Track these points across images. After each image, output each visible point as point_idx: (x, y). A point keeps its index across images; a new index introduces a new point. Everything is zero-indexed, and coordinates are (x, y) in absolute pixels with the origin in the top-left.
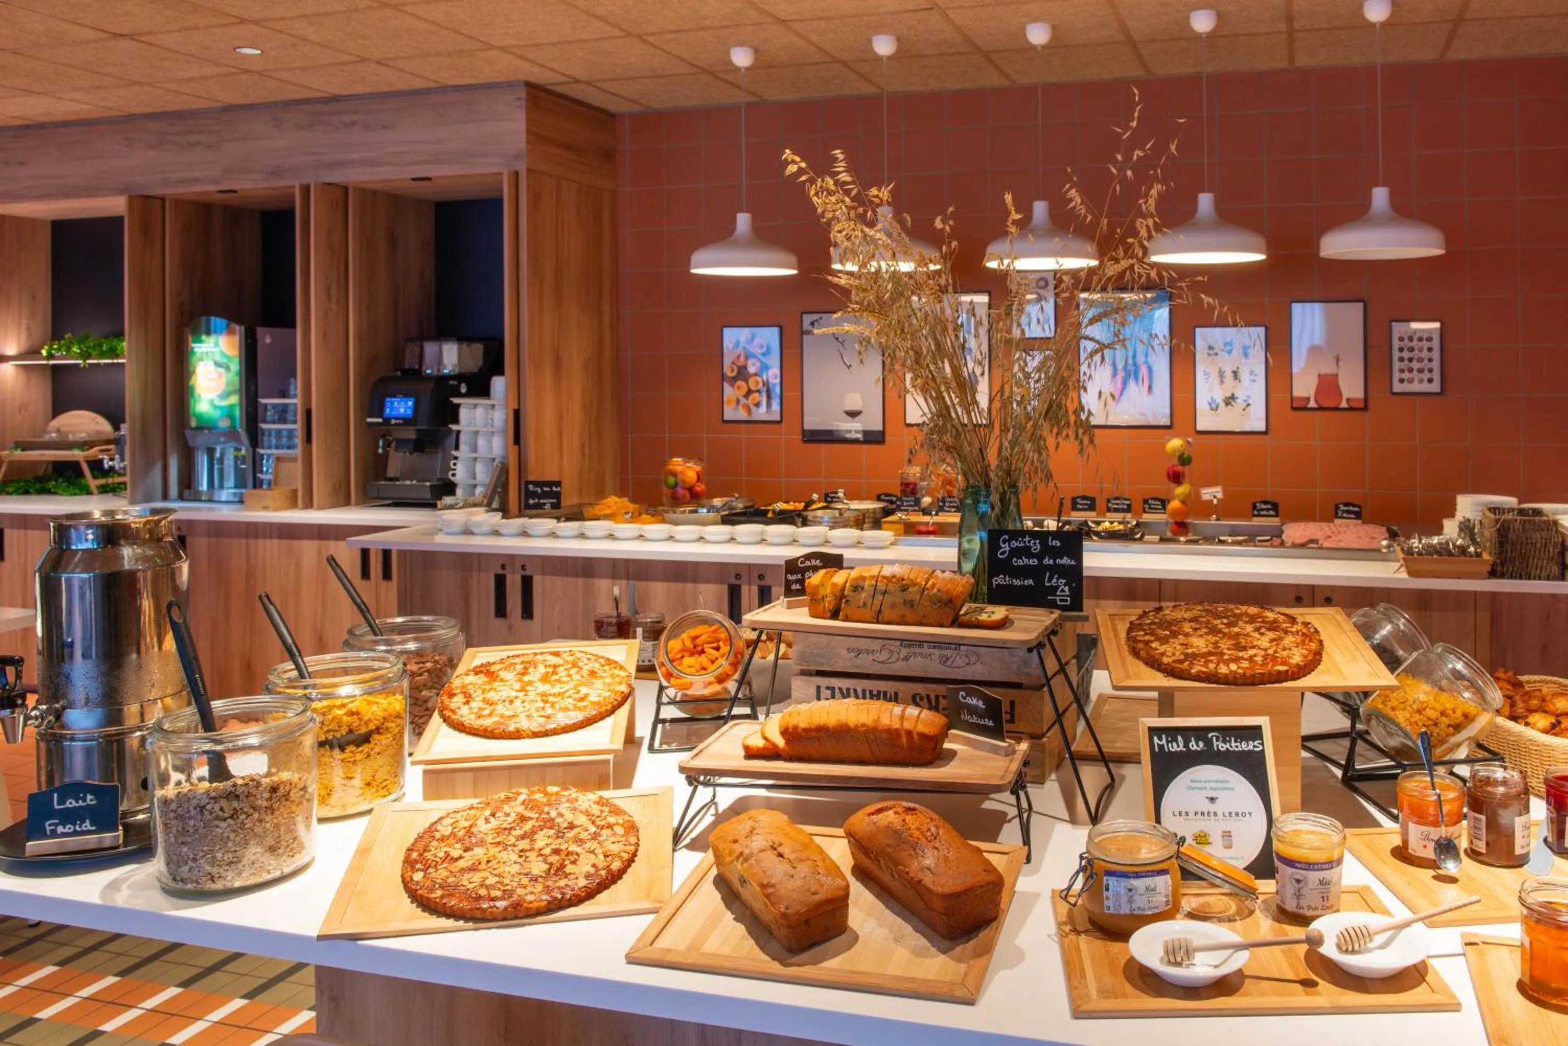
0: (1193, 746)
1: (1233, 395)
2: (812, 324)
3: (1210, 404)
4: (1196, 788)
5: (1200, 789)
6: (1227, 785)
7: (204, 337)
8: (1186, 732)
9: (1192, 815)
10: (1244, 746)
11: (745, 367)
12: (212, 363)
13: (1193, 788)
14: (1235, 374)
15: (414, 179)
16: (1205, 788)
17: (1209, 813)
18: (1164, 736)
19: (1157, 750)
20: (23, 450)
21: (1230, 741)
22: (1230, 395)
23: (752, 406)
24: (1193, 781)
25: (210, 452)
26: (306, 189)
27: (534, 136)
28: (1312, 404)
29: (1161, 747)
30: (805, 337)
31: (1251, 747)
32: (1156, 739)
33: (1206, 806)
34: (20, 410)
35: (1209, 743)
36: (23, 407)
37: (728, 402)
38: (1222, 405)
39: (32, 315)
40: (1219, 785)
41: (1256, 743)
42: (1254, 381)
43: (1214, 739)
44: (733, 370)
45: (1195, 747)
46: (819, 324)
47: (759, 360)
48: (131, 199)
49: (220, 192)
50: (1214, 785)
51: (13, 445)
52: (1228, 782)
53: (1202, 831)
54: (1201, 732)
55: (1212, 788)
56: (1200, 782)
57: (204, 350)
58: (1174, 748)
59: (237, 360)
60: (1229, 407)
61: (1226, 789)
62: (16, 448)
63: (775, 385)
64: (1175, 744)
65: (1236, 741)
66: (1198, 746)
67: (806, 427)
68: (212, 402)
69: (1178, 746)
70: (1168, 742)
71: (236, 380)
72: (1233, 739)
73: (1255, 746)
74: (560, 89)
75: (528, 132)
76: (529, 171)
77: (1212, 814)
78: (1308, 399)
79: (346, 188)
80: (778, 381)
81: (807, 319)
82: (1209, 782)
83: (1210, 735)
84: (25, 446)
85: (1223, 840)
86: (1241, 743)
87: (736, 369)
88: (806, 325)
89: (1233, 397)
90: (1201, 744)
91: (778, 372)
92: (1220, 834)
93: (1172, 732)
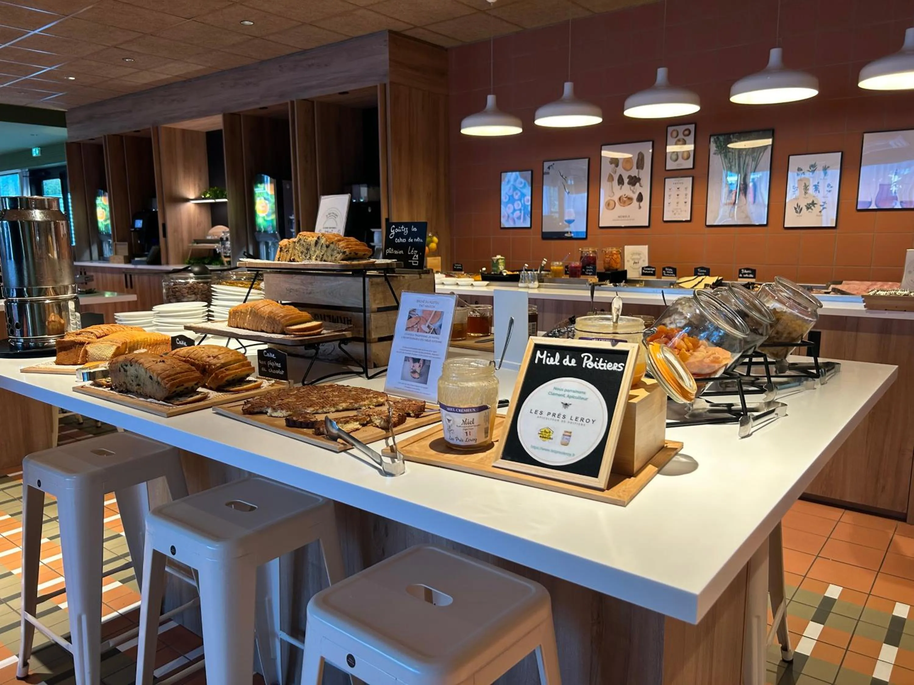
0: (566, 362)
1: (813, 202)
2: (549, 168)
3: (795, 209)
4: (556, 394)
5: (559, 395)
6: (582, 395)
7: (259, 185)
8: (564, 350)
9: (545, 415)
10: (610, 367)
11: (512, 196)
12: (263, 198)
13: (554, 394)
14: (816, 187)
15: (340, 93)
16: (563, 396)
17: (559, 415)
18: (545, 352)
19: (536, 362)
20: (197, 243)
21: (598, 362)
22: (811, 202)
23: (516, 219)
24: (555, 388)
25: (267, 244)
26: (292, 103)
27: (394, 62)
28: (873, 207)
29: (541, 360)
30: (545, 176)
31: (615, 368)
32: (538, 354)
33: (560, 409)
34: (197, 225)
35: (580, 361)
36: (199, 224)
37: (504, 217)
38: (804, 209)
39: (200, 179)
40: (576, 395)
41: (620, 365)
42: (830, 191)
43: (586, 358)
44: (506, 198)
45: (568, 363)
46: (553, 168)
47: (520, 191)
48: (225, 116)
49: (261, 108)
50: (571, 394)
51: (193, 241)
52: (584, 393)
53: (548, 428)
54: (576, 352)
55: (569, 396)
56: (562, 390)
57: (259, 192)
58: (551, 362)
59: (274, 196)
60: (810, 210)
61: (582, 398)
62: (194, 243)
63: (528, 205)
64: (552, 359)
65: (603, 362)
66: (570, 362)
67: (544, 231)
68: (264, 218)
69: (554, 361)
70: (547, 356)
71: (274, 206)
72: (601, 360)
73: (618, 368)
74: (408, 33)
75: (390, 60)
76: (391, 83)
77: (562, 416)
78: (870, 203)
79: (313, 102)
80: (529, 203)
81: (546, 165)
82: (569, 391)
83: (582, 355)
84: (197, 242)
85: (563, 439)
86: (607, 363)
87: (508, 197)
88: (546, 170)
89: (813, 204)
90: (573, 361)
91: (529, 198)
92: (562, 432)
93: (552, 350)
